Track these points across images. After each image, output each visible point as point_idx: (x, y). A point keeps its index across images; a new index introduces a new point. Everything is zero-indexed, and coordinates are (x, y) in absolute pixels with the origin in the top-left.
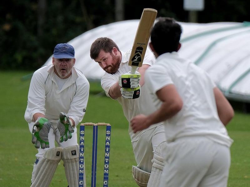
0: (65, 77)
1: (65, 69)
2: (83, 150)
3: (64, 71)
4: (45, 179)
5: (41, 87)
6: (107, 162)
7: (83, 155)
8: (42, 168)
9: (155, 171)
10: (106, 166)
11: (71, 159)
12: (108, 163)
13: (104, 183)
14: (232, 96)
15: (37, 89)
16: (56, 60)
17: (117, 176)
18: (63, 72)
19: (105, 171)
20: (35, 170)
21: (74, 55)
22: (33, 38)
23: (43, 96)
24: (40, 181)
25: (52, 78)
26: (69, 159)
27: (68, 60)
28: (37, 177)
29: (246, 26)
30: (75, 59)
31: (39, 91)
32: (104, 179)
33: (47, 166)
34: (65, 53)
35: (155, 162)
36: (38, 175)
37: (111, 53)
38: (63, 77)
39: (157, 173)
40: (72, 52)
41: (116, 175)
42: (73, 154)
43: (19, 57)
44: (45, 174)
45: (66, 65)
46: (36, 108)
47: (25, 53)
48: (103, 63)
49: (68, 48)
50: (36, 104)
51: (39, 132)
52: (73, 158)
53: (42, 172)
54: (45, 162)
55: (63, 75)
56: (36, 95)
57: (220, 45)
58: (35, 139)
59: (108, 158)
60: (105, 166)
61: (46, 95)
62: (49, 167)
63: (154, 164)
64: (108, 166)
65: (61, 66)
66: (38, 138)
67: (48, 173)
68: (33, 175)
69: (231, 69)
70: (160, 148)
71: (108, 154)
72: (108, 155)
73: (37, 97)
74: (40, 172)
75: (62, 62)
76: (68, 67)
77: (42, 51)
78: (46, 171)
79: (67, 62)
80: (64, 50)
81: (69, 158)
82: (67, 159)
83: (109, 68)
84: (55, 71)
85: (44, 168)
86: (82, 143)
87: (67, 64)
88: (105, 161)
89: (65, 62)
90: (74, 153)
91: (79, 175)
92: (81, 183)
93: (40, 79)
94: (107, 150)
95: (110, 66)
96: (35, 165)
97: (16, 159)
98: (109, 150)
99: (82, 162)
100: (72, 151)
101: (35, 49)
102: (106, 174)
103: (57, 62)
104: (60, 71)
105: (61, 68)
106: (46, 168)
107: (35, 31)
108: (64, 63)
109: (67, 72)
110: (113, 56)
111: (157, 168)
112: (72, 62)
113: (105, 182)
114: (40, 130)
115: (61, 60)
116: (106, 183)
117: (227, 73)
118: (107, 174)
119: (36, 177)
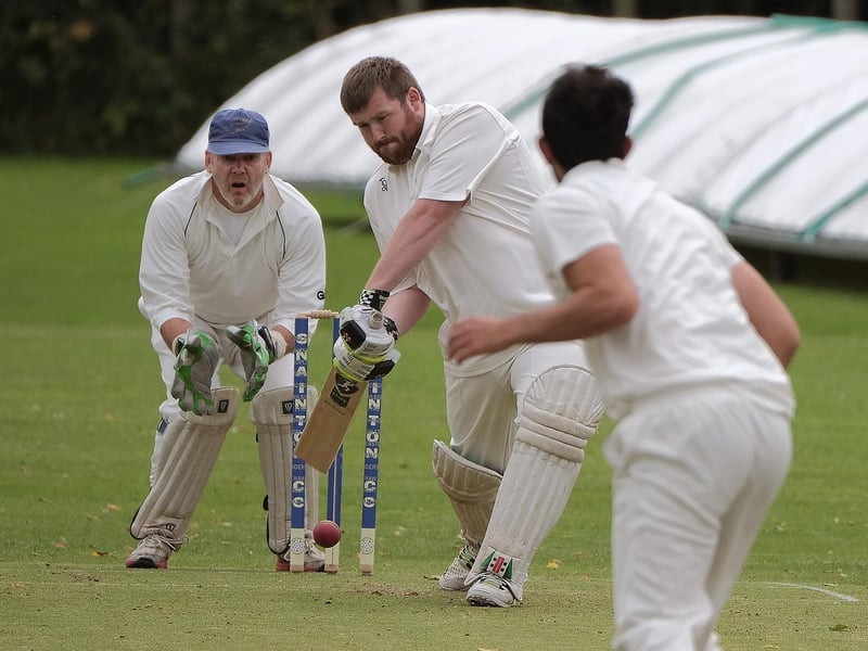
0: (244, 205)
1: (245, 183)
3: (242, 190)
4: (186, 478)
5: (173, 243)
6: (373, 424)
7: (303, 405)
8: (176, 448)
9: (522, 453)
10: (372, 437)
11: (279, 425)
12: (377, 427)
13: (366, 486)
14: (740, 232)
15: (162, 251)
16: (215, 159)
17: (404, 466)
18: (238, 193)
19: (369, 450)
20: (158, 450)
21: (267, 141)
22: (158, 63)
23: (182, 271)
25: (209, 214)
26: (274, 425)
27: (250, 158)
28: (164, 472)
29: (779, 27)
30: (270, 154)
31: (167, 256)
32: (366, 475)
33: (192, 440)
34: (243, 137)
35: (525, 426)
36: (166, 467)
37: (403, 101)
38: (240, 207)
39: (528, 458)
40: (260, 133)
41: (403, 462)
42: (285, 412)
43: (117, 118)
44: (185, 465)
45: (247, 173)
46: (166, 307)
47: (133, 106)
48: (375, 127)
49: (250, 121)
50: (165, 295)
51: (191, 366)
52: (288, 423)
54: (185, 431)
55: (238, 202)
56: (161, 269)
57: (702, 83)
58: (181, 387)
59: (378, 413)
60: (369, 436)
61: (190, 266)
62: (196, 446)
63: (522, 432)
64: (376, 436)
65: (231, 176)
66: (189, 383)
67: (194, 462)
68: (153, 466)
69: (736, 152)
70: (541, 386)
71: (378, 401)
72: (377, 406)
73: (162, 275)
74: (171, 458)
75: (235, 165)
76: (253, 178)
77: (183, 100)
78: (190, 458)
79: (248, 164)
80: (239, 130)
81: (275, 422)
82: (268, 425)
83: (392, 146)
84: (216, 192)
85: (182, 448)
86: (302, 369)
87: (249, 168)
88: (369, 423)
89: (243, 164)
90: (288, 408)
91: (294, 463)
92: (299, 486)
93: (171, 221)
94: (375, 390)
95: (394, 139)
96: (158, 437)
97: (109, 417)
98: (380, 390)
99: (300, 424)
100: (284, 403)
101: (165, 96)
102: (370, 461)
103: (219, 163)
104: (229, 190)
105: (232, 182)
106: (189, 445)
107: (163, 43)
108: (239, 167)
109: (249, 191)
110: (407, 111)
111: (529, 444)
112: (261, 162)
113: (367, 483)
114: (193, 363)
115: (229, 158)
116: (370, 486)
117: (723, 165)
118: (376, 461)
119: (160, 471)
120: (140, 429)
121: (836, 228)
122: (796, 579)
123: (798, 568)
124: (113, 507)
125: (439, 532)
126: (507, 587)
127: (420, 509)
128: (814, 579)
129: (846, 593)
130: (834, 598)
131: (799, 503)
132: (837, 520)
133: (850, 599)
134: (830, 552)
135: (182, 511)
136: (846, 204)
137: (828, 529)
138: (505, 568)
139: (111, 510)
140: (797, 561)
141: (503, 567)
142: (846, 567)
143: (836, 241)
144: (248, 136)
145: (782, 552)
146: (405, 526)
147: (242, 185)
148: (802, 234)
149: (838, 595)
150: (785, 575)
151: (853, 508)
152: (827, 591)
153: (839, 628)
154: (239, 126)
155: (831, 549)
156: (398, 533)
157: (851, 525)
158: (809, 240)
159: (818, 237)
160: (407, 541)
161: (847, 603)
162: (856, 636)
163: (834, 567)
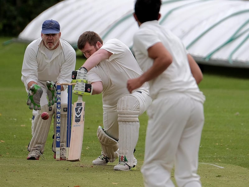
1: (52, 42)
2: (60, 106)
4: (42, 132)
7: (59, 111)
16: (44, 35)
17: (88, 129)
18: (50, 45)
21: (59, 30)
22: (12, 8)
24: (39, 134)
25: (42, 51)
34: (51, 28)
36: (36, 130)
38: (51, 49)
40: (57, 27)
41: (88, 127)
44: (42, 128)
45: (53, 39)
48: (87, 54)
51: (33, 96)
52: (64, 114)
53: (39, 127)
54: (40, 118)
57: (175, 13)
65: (48, 40)
66: (32, 101)
67: (44, 127)
69: (185, 34)
74: (37, 127)
75: (49, 37)
76: (55, 41)
77: (20, 19)
78: (42, 125)
79: (54, 37)
85: (40, 123)
86: (59, 100)
87: (53, 38)
89: (52, 37)
90: (65, 110)
92: (58, 135)
100: (64, 108)
103: (45, 36)
105: (48, 42)
108: (50, 37)
109: (53, 44)
114: (34, 94)
115: (48, 35)
119: (34, 131)
120: (10, 118)
121: (216, 56)
122: (206, 162)
123: (206, 158)
124: (2, 141)
125: (99, 148)
126: (127, 164)
127: (94, 141)
128: (211, 162)
129: (221, 166)
130: (217, 167)
131: (206, 139)
132: (217, 144)
133: (222, 167)
134: (216, 154)
135: (43, 142)
136: (218, 50)
137: (215, 147)
138: (124, 158)
139: (2, 142)
140: (206, 156)
141: (123, 158)
142: (220, 158)
143: (215, 60)
144: (53, 28)
145: (201, 154)
146: (89, 146)
147: (51, 43)
148: (205, 58)
149: (218, 166)
150: (202, 160)
151: (222, 141)
152: (215, 165)
153: (219, 176)
154: (50, 25)
155: (216, 153)
156: (87, 149)
157: (222, 145)
158: (207, 60)
159: (210, 59)
160: (90, 151)
161: (221, 169)
162: (224, 179)
163: (217, 158)
